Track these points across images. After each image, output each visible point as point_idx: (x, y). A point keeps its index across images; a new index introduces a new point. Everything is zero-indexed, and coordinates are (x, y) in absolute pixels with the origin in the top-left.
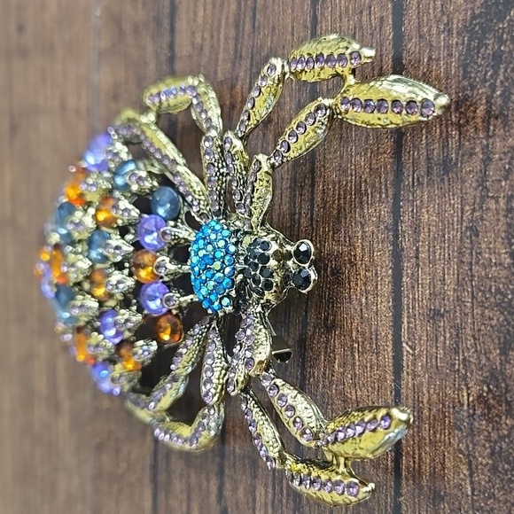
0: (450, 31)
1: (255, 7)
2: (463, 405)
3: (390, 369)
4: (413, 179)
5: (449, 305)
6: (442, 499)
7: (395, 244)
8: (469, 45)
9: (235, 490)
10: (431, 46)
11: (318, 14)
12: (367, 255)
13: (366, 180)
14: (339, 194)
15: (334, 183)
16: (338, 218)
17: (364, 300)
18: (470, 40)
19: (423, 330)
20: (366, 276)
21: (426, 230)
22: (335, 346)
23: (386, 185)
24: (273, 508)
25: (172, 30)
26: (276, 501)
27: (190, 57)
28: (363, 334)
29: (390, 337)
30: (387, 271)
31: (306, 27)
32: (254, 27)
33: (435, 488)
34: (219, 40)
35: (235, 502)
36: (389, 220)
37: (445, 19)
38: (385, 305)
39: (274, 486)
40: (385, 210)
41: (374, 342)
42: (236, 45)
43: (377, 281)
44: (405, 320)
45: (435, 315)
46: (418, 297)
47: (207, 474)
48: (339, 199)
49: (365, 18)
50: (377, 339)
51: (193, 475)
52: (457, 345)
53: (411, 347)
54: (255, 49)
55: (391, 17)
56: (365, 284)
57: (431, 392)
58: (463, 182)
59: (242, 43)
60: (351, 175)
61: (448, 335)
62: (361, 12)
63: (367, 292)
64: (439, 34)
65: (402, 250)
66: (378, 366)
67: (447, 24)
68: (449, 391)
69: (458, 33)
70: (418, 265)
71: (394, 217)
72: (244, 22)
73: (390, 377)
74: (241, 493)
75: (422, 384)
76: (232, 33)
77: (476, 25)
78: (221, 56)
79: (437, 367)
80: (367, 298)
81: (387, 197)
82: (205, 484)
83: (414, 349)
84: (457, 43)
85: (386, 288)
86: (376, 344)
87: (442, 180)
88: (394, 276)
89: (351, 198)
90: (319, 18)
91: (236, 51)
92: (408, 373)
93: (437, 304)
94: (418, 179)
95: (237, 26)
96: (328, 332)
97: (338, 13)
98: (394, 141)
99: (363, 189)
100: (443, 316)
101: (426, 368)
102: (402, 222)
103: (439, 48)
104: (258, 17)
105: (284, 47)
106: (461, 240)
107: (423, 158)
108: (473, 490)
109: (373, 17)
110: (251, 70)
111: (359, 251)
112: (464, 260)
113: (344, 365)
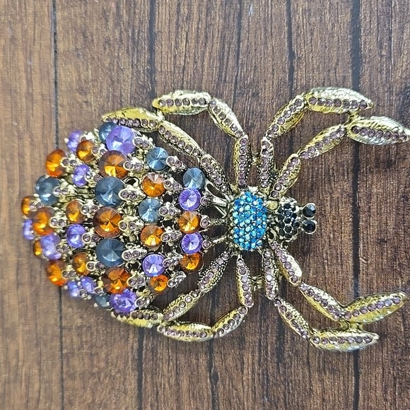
0: (391, 93)
1: (239, 50)
2: (398, 287)
3: (351, 272)
4: (367, 169)
5: (390, 236)
6: (386, 336)
7: (354, 204)
8: (403, 102)
9: (224, 360)
10: (379, 98)
11: (295, 65)
12: (334, 210)
13: (333, 168)
14: (312, 175)
15: (308, 168)
16: (312, 189)
17: (332, 236)
18: (404, 99)
19: (373, 251)
20: (333, 222)
21: (375, 197)
22: (310, 263)
23: (348, 172)
24: (259, 365)
25: (152, 50)
26: (262, 360)
27: (173, 73)
28: (331, 255)
29: (351, 255)
30: (348, 219)
31: (284, 71)
32: (238, 63)
33: (381, 331)
34: (203, 66)
35: (224, 367)
36: (350, 191)
37: (388, 84)
38: (347, 238)
39: (260, 351)
40: (347, 186)
41: (339, 258)
42: (220, 72)
43: (341, 225)
44: (361, 245)
45: (381, 242)
46: (370, 232)
47: (197, 355)
48: (312, 178)
49: (332, 74)
50: (341, 257)
51: (181, 357)
52: (395, 257)
53: (365, 260)
54: (239, 78)
55: (351, 77)
56: (333, 227)
57: (379, 282)
58: (399, 173)
59: (226, 72)
60: (322, 164)
61: (389, 252)
62: (329, 71)
63: (334, 231)
64: (384, 92)
65: (359, 207)
66: (342, 271)
67: (390, 88)
68: (389, 281)
69: (396, 94)
70: (370, 216)
71: (353, 189)
72: (228, 59)
73: (351, 277)
74: (230, 361)
75: (372, 279)
76: (217, 64)
77: (408, 92)
78: (205, 77)
79: (382, 269)
80: (334, 235)
81: (348, 178)
82: (194, 361)
83: (367, 260)
84: (396, 100)
85: (348, 229)
86: (341, 260)
87: (386, 171)
88: (353, 222)
89: (322, 177)
90: (296, 68)
91: (220, 76)
92: (363, 274)
93: (382, 235)
94: (370, 169)
95: (221, 59)
96: (304, 256)
97: (311, 68)
98: (353, 148)
99: (331, 172)
100: (386, 242)
101: (375, 270)
102: (359, 192)
103: (384, 100)
104: (241, 57)
105: (265, 81)
106: (398, 202)
107: (373, 158)
108: (405, 328)
109: (337, 75)
110: (235, 91)
111: (328, 208)
112: (399, 212)
113: (316, 273)
